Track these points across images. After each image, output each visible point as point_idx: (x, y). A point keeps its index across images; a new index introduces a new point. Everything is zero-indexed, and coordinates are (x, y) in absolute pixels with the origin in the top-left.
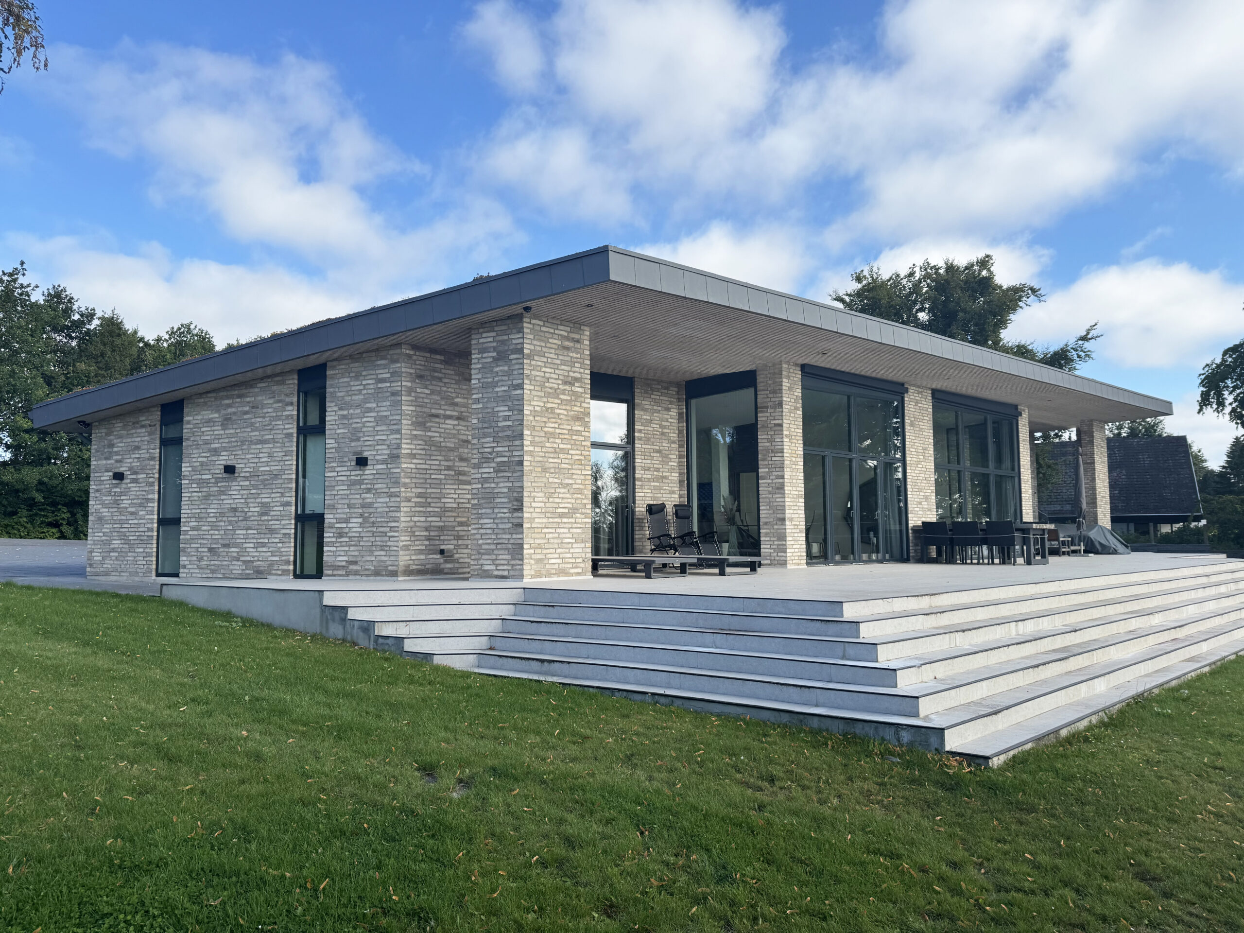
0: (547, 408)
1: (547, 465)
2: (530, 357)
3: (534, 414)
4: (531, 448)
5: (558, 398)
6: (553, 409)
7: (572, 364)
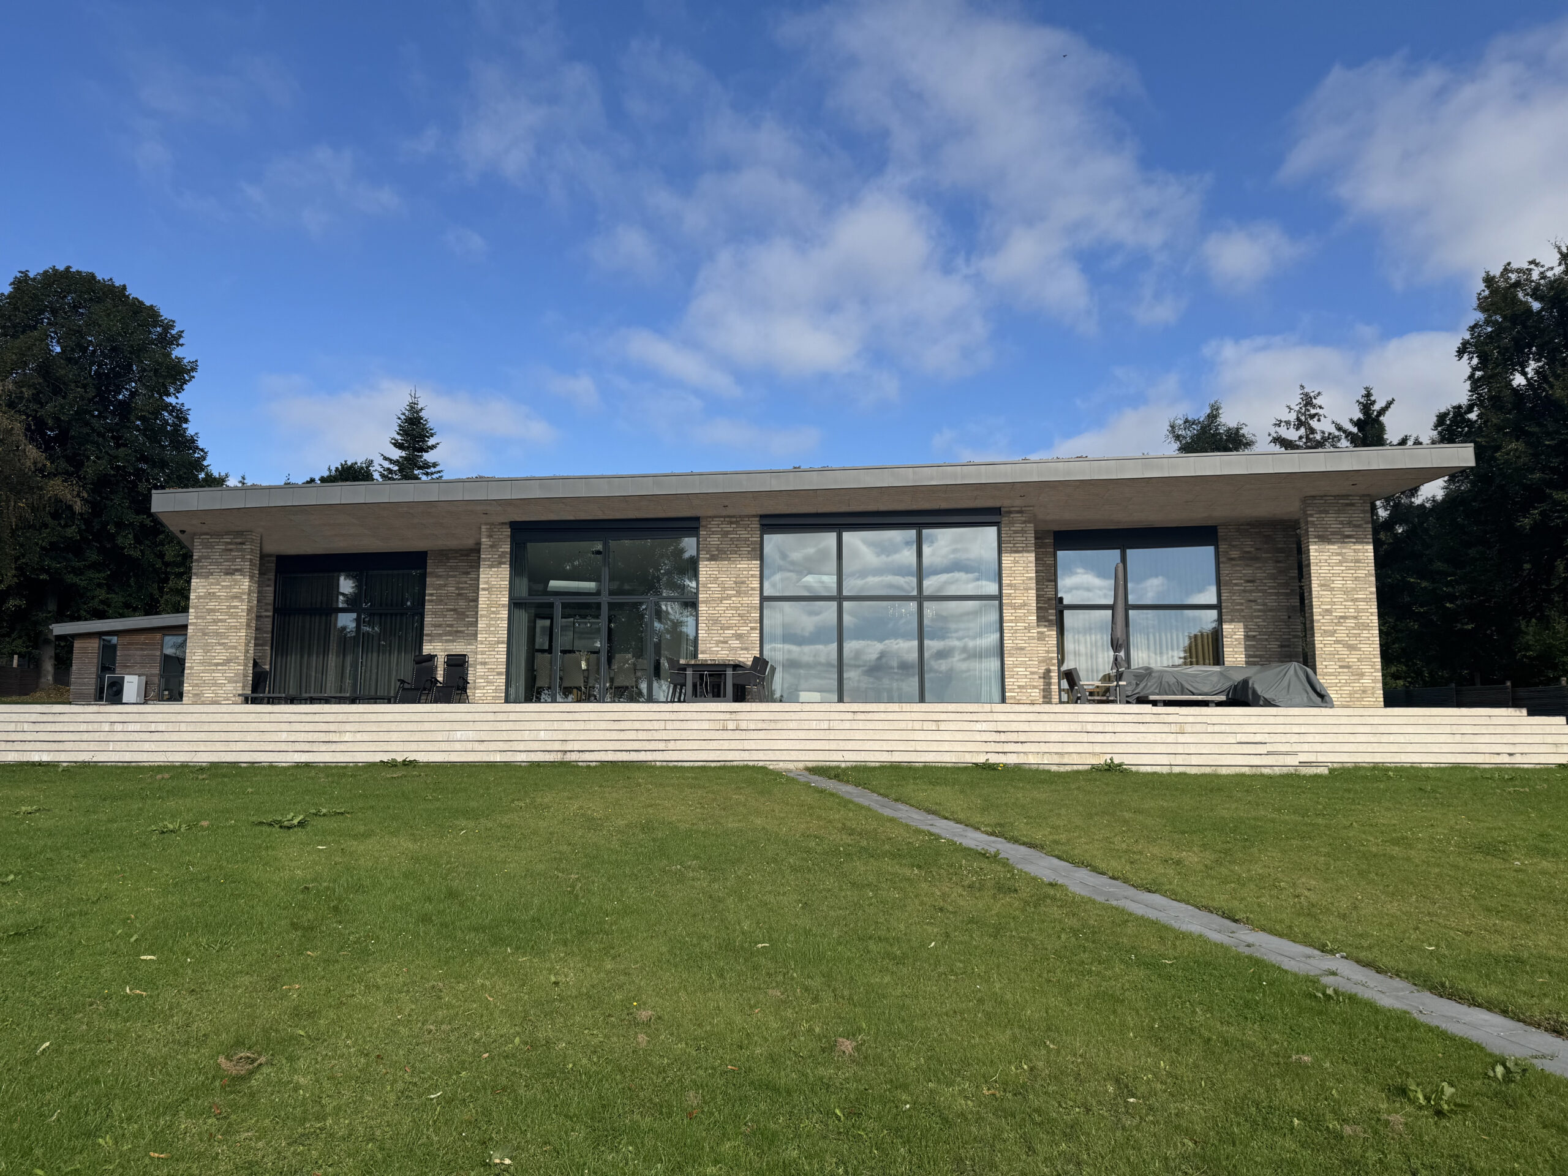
0: (210, 593)
1: (207, 631)
2: (198, 561)
3: (199, 597)
4: (195, 621)
5: (219, 585)
6: (214, 593)
7: (233, 560)
